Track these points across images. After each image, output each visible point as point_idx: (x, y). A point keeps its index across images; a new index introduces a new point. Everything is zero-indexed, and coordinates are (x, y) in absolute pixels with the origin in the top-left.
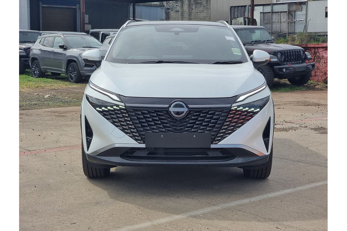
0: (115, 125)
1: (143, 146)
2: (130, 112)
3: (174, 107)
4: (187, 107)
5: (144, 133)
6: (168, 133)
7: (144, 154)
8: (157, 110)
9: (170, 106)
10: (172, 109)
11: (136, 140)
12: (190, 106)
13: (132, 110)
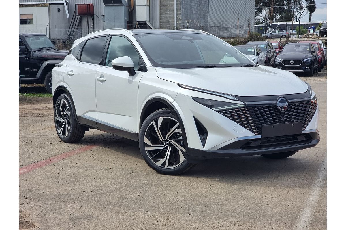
0: (235, 121)
1: (260, 137)
2: (250, 109)
3: (280, 102)
4: (288, 102)
5: (260, 126)
6: (276, 124)
7: (258, 144)
8: (269, 106)
9: (277, 102)
10: (278, 105)
11: (254, 132)
12: (290, 101)
13: (251, 108)
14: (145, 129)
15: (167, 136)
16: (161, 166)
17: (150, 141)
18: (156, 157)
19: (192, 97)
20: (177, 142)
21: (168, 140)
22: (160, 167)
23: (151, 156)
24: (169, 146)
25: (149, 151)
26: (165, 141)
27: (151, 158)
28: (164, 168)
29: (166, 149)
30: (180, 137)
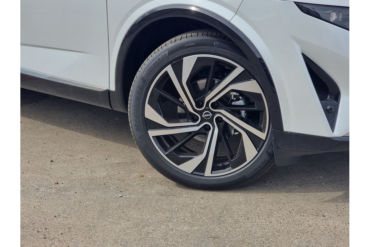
14: (145, 87)
15: (207, 99)
16: (194, 173)
17: (161, 115)
18: (179, 150)
19: (295, 2)
20: (233, 112)
21: (209, 110)
22: (192, 173)
23: (165, 149)
24: (212, 122)
25: (158, 138)
26: (201, 113)
27: (166, 155)
28: (203, 176)
29: (204, 131)
30: (239, 100)
